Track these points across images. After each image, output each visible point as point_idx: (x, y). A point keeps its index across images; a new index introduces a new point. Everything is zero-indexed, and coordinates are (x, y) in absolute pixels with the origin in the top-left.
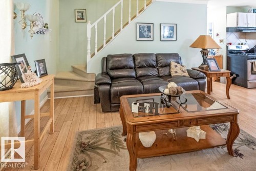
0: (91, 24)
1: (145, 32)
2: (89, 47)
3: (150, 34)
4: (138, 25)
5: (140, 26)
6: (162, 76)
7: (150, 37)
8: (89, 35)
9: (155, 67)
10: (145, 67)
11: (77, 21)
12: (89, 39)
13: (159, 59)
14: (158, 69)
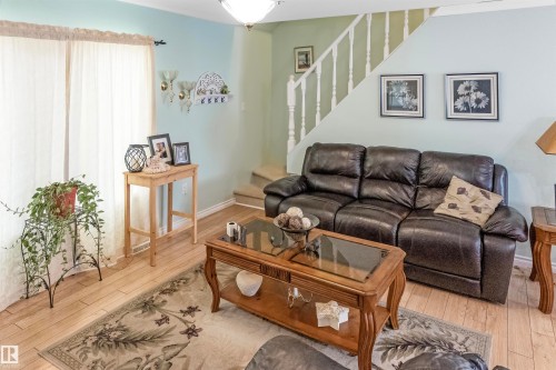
0: (295, 80)
1: (403, 95)
2: (292, 125)
3: (414, 101)
4: (385, 80)
5: (388, 82)
6: (420, 209)
7: (416, 108)
8: (291, 101)
9: (409, 185)
10: (383, 179)
11: (297, 70)
12: (292, 110)
13: (423, 166)
14: (416, 191)
